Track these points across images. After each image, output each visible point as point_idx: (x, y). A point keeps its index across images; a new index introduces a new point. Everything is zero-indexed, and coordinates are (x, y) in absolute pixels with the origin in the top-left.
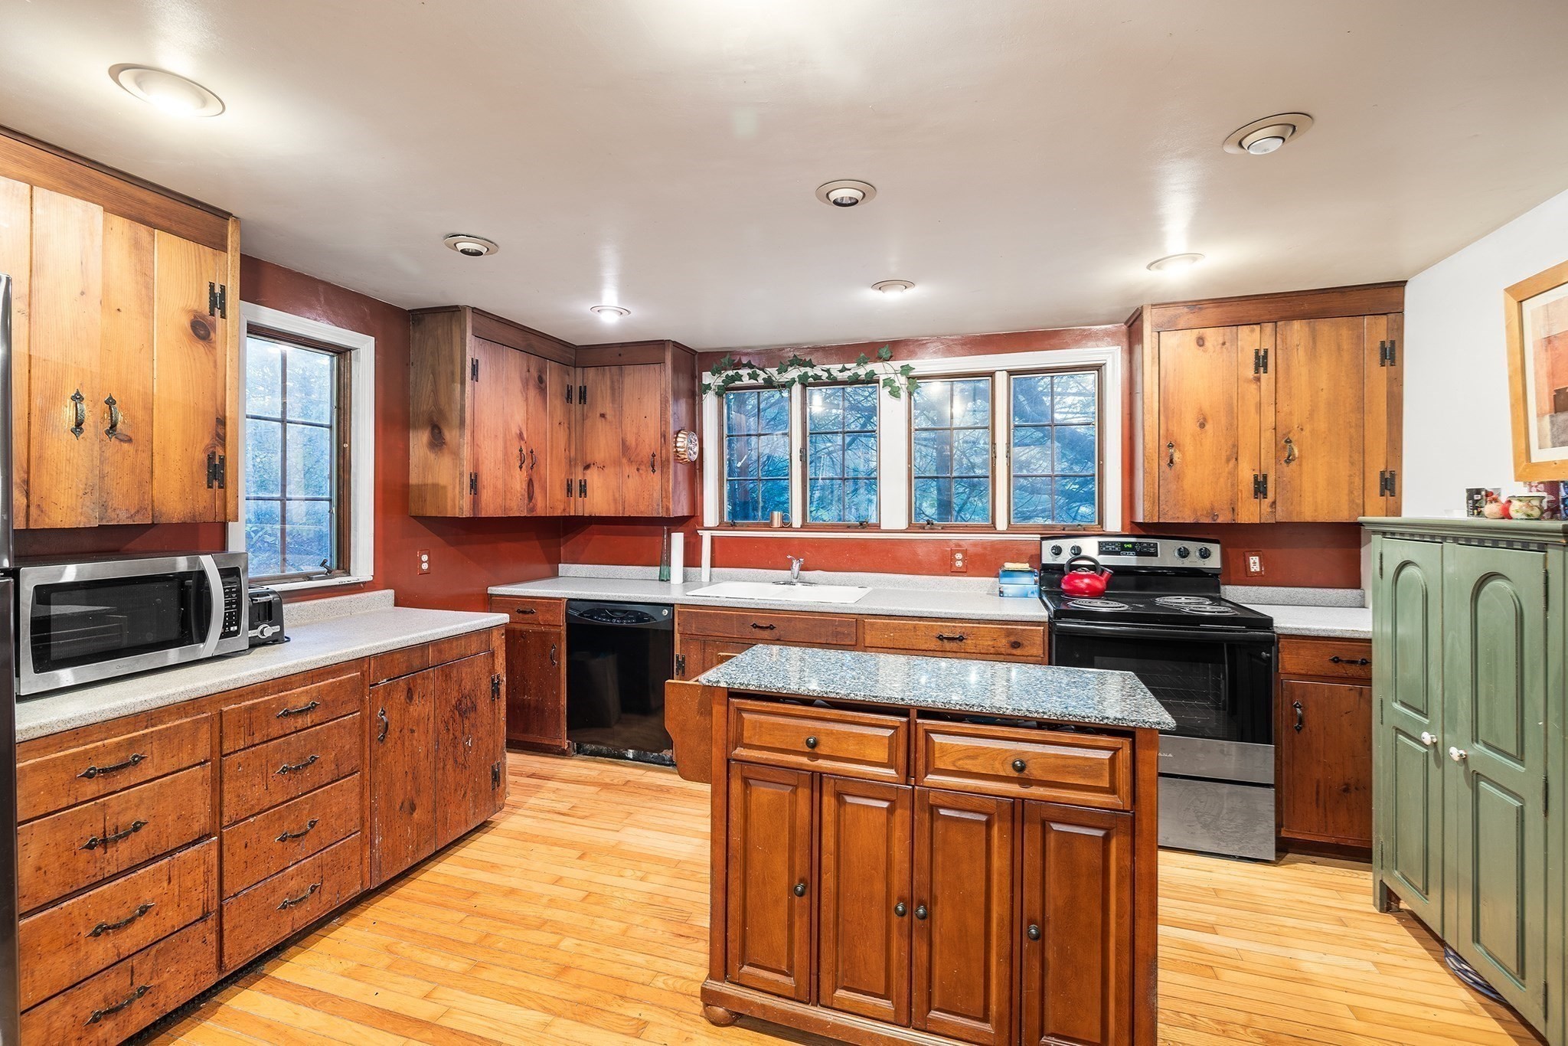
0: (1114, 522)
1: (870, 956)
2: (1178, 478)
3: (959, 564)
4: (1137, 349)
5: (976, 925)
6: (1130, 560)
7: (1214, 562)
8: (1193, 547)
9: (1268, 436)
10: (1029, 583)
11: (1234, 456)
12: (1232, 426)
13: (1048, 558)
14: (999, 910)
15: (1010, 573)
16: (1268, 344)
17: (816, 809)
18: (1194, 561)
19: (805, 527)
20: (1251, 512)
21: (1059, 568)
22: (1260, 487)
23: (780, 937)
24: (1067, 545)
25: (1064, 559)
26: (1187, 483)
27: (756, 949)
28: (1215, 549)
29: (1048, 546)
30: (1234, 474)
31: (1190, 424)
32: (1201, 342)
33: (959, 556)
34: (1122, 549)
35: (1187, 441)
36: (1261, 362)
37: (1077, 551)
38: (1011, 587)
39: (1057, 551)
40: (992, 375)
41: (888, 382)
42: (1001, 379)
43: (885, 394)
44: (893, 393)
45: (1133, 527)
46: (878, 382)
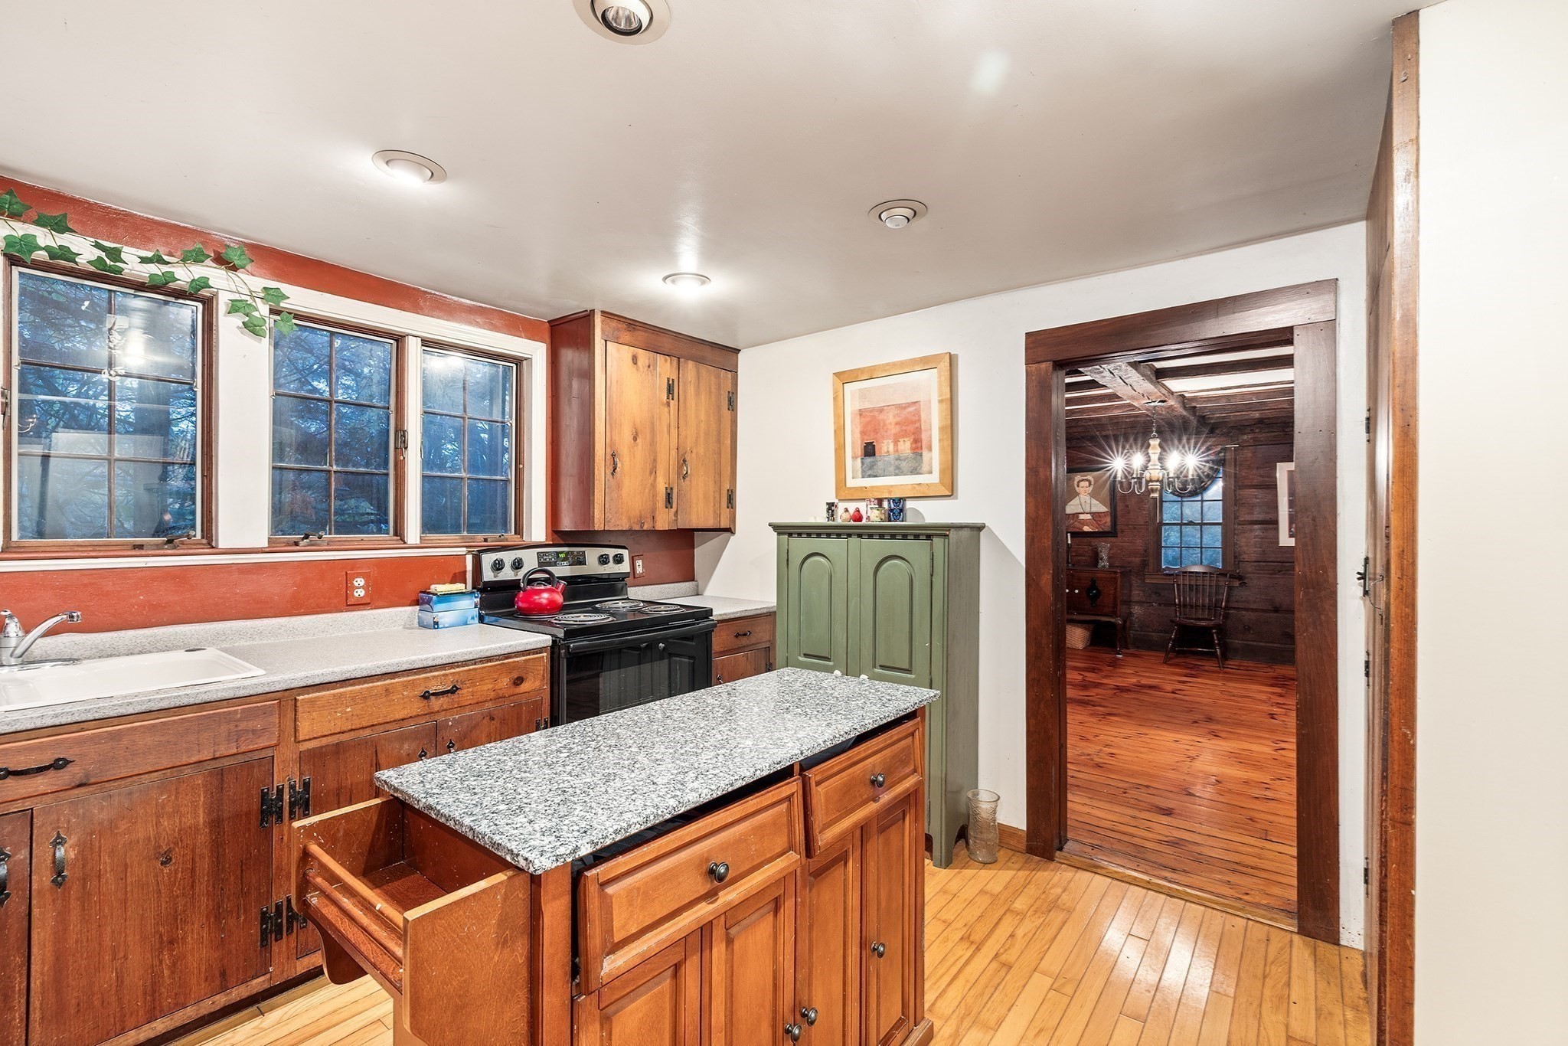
0: (537, 529)
2: (619, 487)
3: (360, 593)
6: (571, 570)
7: (625, 567)
8: (611, 553)
9: (674, 453)
10: (467, 604)
11: (653, 471)
12: (653, 443)
13: (488, 575)
15: (447, 597)
16: (674, 374)
18: (611, 568)
20: (661, 520)
22: (667, 498)
24: (508, 557)
25: (505, 574)
26: (625, 492)
28: (627, 553)
29: (487, 560)
30: (653, 485)
31: (627, 434)
32: (635, 359)
33: (359, 582)
34: (559, 559)
35: (625, 452)
36: (670, 390)
37: (518, 564)
38: (446, 614)
39: (498, 566)
40: (399, 339)
41: (235, 308)
42: (413, 347)
43: (228, 326)
44: (252, 328)
45: (559, 536)
46: (208, 303)
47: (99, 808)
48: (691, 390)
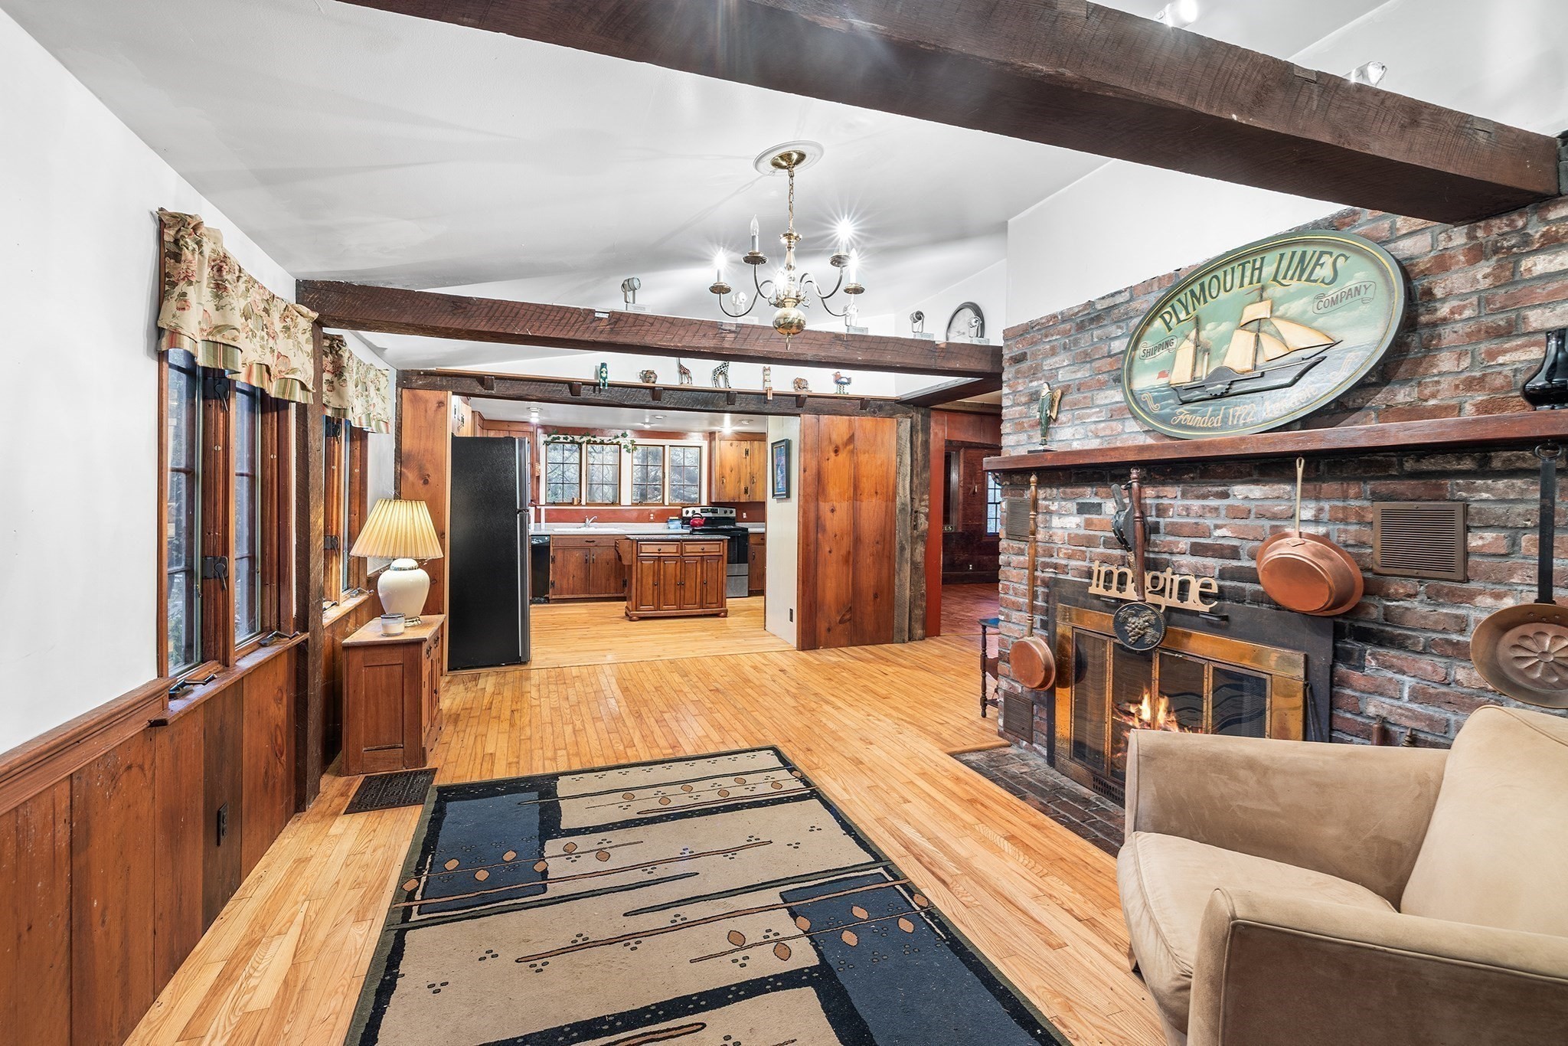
0: (704, 502)
1: (671, 597)
2: (725, 487)
3: (651, 517)
4: (713, 443)
5: (694, 585)
6: (710, 515)
7: (734, 515)
8: (728, 510)
9: (748, 475)
10: (678, 523)
11: (739, 481)
12: (739, 472)
13: (684, 515)
14: (698, 580)
15: (672, 520)
16: (748, 448)
17: (659, 566)
18: (728, 515)
19: (587, 504)
20: (744, 499)
21: (689, 519)
22: (746, 491)
23: (650, 598)
24: (690, 510)
25: (690, 515)
26: (727, 489)
27: (644, 602)
28: (734, 510)
29: (684, 510)
30: (739, 487)
31: (728, 470)
32: (731, 445)
33: (651, 515)
34: (707, 511)
35: (727, 476)
36: (747, 453)
37: (694, 512)
38: (672, 525)
39: (687, 512)
40: (664, 446)
41: (625, 447)
42: (667, 448)
43: (624, 451)
44: (628, 451)
45: (711, 504)
46: (620, 445)
47: (599, 550)
48: (756, 452)
